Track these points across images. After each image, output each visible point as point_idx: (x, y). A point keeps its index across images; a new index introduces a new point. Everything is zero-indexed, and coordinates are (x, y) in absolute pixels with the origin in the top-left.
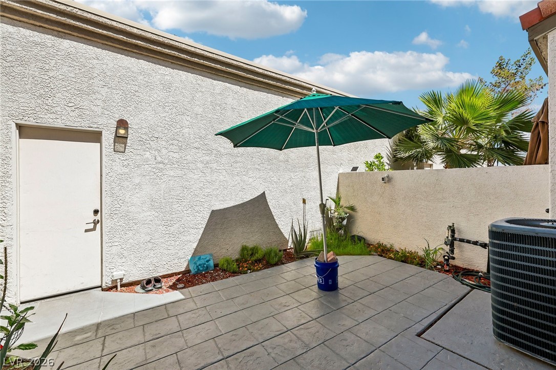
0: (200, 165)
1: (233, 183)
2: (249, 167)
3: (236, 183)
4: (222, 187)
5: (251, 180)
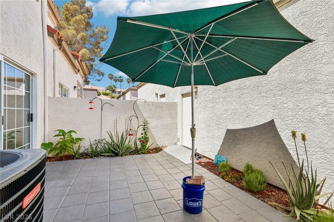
0: (221, 100)
1: (240, 110)
2: (255, 96)
3: (243, 111)
4: (233, 113)
5: (257, 108)
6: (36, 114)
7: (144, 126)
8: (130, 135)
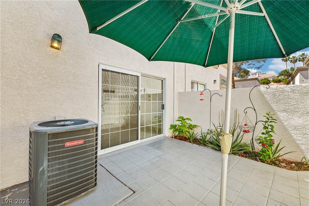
6: (166, 105)
7: (266, 122)
8: (245, 131)
